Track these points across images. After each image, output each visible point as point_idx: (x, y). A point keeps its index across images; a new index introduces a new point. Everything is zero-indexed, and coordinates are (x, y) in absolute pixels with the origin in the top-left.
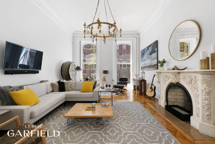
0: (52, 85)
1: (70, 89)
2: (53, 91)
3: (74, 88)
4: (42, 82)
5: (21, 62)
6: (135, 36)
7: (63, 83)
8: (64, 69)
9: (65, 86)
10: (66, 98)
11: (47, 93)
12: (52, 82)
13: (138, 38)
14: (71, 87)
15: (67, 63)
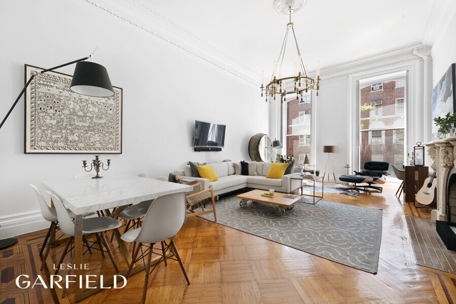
0: (235, 166)
1: (256, 173)
2: (235, 174)
3: (260, 172)
4: (224, 161)
5: (209, 139)
6: (416, 55)
7: (247, 164)
8: (252, 145)
9: (249, 168)
10: (247, 183)
11: (228, 175)
12: (234, 163)
13: (425, 58)
14: (256, 171)
15: (256, 136)
